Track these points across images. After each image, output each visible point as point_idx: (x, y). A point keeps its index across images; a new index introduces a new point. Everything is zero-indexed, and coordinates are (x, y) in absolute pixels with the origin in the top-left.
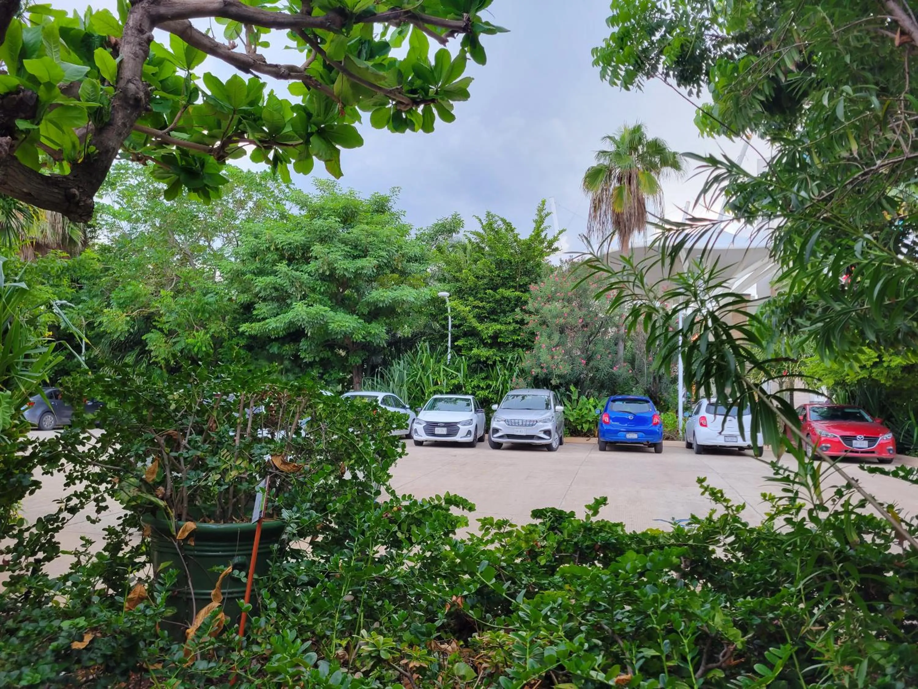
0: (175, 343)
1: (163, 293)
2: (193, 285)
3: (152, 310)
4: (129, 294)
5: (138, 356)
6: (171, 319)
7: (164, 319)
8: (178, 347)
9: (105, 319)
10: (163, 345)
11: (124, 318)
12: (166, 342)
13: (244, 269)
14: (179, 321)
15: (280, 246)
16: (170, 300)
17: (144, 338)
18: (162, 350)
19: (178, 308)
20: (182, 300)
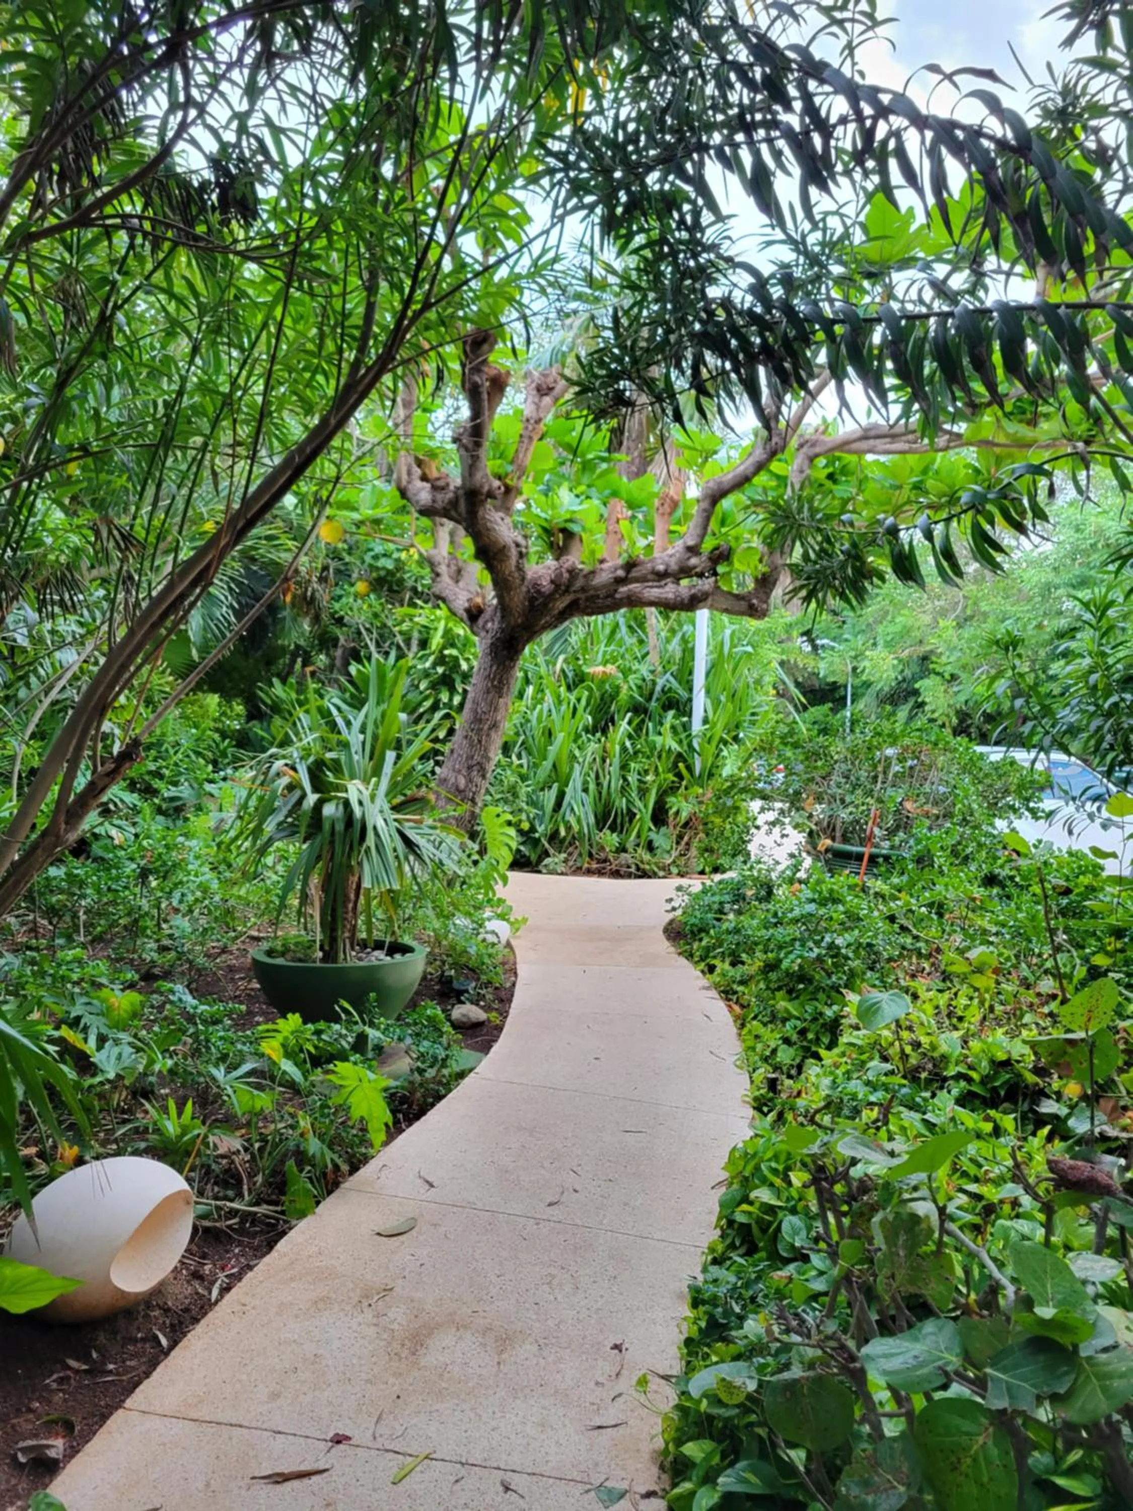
0: (956, 693)
1: (942, 623)
2: (984, 607)
3: (928, 648)
4: (897, 628)
5: (911, 711)
6: (951, 659)
7: (944, 659)
8: (962, 698)
9: (866, 663)
10: (942, 695)
11: (891, 660)
12: (945, 691)
13: (1057, 581)
14: (964, 661)
15: (1112, 541)
16: (951, 632)
17: (917, 686)
18: (939, 703)
19: (963, 644)
20: (967, 632)
